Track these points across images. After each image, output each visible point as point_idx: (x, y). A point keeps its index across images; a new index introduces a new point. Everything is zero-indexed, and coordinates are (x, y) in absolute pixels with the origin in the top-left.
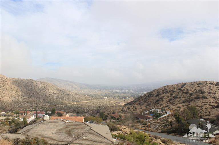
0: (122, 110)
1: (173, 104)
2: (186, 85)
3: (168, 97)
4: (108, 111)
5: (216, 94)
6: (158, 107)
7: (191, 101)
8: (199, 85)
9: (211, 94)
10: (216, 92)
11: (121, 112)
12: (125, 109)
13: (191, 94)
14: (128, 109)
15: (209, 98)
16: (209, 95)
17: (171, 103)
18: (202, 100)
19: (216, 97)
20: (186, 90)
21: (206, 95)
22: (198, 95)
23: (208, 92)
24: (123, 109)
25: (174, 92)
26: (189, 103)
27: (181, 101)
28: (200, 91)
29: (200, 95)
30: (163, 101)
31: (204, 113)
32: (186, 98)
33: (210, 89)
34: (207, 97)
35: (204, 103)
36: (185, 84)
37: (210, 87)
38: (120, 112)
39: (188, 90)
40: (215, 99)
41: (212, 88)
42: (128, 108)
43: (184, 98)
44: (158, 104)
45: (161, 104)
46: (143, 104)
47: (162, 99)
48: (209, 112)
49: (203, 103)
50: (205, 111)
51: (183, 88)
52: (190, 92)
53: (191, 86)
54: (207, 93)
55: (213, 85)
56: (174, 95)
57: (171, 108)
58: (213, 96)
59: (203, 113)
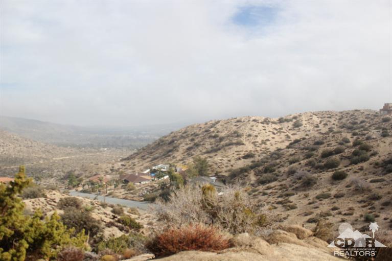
0: (111, 170)
1: (192, 155)
2: (219, 124)
3: (187, 144)
4: (87, 172)
5: (259, 137)
6: (168, 161)
7: (219, 149)
8: (238, 124)
9: (251, 138)
10: (259, 133)
11: (110, 172)
12: (116, 167)
13: (221, 139)
14: (121, 167)
15: (247, 144)
16: (248, 140)
17: (188, 154)
18: (236, 147)
19: (258, 142)
20: (216, 132)
21: (243, 139)
22: (232, 141)
23: (248, 134)
24: (113, 167)
25: (197, 135)
26: (216, 153)
27: (204, 151)
28: (235, 132)
29: (235, 140)
30: (178, 151)
31: (225, 168)
32: (213, 146)
33: (251, 129)
34: (244, 142)
35: (238, 152)
36: (218, 122)
37: (253, 126)
38: (108, 172)
39: (218, 132)
40: (255, 145)
41: (254, 128)
42: (123, 165)
43: (211, 145)
44: (169, 156)
45: (173, 157)
46: (148, 158)
47: (176, 149)
48: (232, 166)
49: (236, 152)
50: (226, 165)
51: (212, 129)
52: (222, 135)
53: (226, 125)
54: (245, 137)
55: (258, 123)
56: (196, 141)
57: (187, 163)
58: (253, 141)
59: (223, 168)
